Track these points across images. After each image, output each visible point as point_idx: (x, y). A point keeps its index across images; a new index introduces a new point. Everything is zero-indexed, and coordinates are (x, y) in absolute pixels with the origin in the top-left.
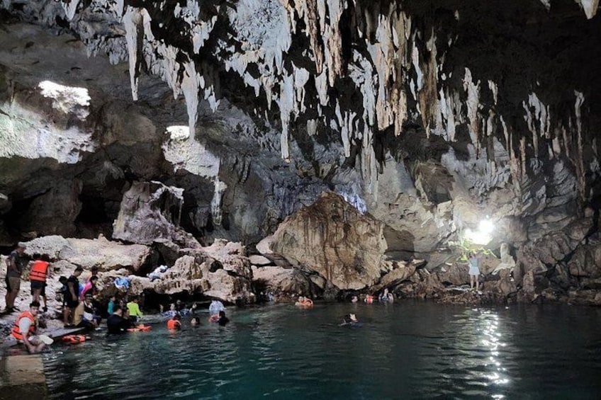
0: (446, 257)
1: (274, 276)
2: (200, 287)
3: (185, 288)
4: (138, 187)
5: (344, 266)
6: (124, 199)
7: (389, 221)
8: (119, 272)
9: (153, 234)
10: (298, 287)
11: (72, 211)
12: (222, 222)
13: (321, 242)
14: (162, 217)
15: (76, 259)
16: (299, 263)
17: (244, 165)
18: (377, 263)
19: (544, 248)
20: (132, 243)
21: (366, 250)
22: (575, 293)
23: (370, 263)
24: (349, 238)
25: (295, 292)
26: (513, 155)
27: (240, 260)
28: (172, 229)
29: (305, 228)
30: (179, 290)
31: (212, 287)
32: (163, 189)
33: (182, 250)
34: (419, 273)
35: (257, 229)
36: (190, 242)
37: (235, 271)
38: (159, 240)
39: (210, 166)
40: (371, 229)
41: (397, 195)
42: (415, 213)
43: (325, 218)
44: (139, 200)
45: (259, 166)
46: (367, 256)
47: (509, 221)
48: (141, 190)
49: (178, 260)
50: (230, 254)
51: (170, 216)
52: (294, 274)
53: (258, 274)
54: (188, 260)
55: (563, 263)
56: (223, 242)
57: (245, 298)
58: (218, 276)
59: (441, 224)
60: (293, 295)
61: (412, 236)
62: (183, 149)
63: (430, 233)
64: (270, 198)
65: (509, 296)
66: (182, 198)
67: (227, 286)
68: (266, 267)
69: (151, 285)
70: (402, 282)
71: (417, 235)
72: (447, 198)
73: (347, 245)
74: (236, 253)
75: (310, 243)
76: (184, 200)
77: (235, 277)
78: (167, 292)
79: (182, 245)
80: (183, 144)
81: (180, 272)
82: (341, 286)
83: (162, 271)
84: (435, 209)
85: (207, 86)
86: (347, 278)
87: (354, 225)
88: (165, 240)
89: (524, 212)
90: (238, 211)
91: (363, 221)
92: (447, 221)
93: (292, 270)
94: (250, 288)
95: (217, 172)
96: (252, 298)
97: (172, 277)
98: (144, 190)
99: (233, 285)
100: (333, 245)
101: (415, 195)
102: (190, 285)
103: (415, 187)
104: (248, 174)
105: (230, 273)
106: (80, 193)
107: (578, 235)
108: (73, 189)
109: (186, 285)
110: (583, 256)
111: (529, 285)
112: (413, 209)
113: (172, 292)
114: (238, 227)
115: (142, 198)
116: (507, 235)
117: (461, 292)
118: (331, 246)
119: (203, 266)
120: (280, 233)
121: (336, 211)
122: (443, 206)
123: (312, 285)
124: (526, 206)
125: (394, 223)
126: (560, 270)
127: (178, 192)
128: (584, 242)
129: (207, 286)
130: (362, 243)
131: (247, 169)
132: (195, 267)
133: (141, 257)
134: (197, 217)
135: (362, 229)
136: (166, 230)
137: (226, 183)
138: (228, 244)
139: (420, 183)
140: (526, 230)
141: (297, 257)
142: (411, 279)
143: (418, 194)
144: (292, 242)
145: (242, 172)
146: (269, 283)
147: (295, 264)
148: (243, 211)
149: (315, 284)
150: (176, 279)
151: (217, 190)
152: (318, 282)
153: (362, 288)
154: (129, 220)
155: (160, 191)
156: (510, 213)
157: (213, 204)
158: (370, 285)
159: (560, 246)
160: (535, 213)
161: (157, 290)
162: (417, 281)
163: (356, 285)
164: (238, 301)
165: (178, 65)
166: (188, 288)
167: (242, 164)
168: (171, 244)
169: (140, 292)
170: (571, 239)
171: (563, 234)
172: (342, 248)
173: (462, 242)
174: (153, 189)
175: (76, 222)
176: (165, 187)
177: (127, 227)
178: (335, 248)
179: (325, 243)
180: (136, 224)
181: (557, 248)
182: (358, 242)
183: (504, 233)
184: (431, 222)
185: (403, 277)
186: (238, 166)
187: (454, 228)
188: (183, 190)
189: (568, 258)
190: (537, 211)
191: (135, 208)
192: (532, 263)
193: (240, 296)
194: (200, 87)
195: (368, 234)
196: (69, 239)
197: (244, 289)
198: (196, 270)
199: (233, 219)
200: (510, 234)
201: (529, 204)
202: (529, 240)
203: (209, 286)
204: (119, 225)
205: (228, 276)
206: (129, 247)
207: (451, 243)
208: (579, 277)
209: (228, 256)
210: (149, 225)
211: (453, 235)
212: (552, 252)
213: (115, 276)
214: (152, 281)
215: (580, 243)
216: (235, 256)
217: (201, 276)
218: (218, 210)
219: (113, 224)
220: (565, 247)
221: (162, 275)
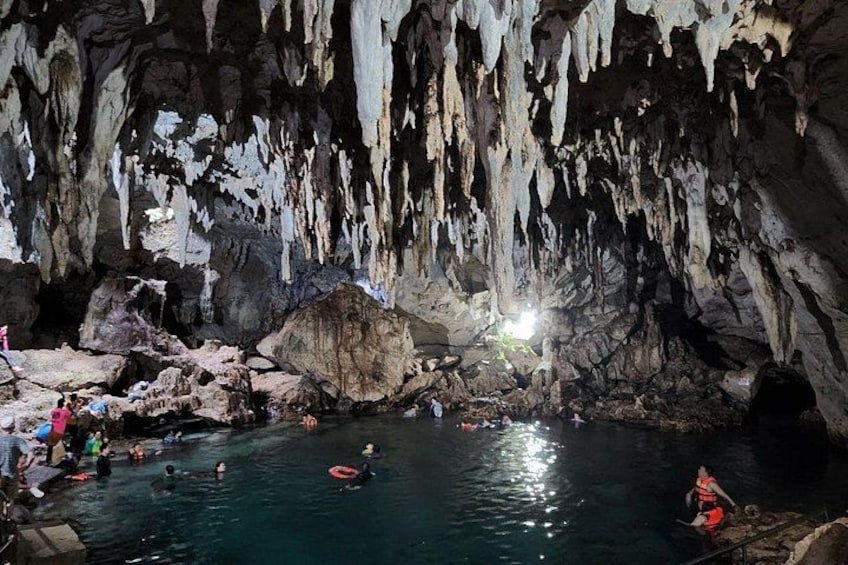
0: (482, 354)
1: (278, 386)
2: (188, 404)
3: (171, 409)
4: (109, 284)
5: (361, 374)
6: (93, 297)
7: (419, 313)
8: (91, 390)
9: (130, 341)
10: (307, 399)
11: (28, 316)
12: (214, 318)
13: (334, 346)
14: (140, 318)
15: (36, 376)
16: (308, 371)
17: (241, 248)
18: (400, 367)
19: (581, 350)
20: (103, 353)
21: (387, 352)
22: (601, 404)
23: (391, 368)
24: (368, 339)
25: (303, 404)
26: (533, 266)
27: (235, 371)
28: (152, 332)
29: (316, 329)
30: (164, 410)
31: (203, 405)
32: (141, 285)
33: (165, 358)
34: (446, 377)
35: (259, 323)
36: (174, 347)
37: (230, 385)
38: (137, 349)
39: (199, 252)
40: (394, 328)
41: (426, 286)
42: (448, 305)
43: (339, 317)
44: (111, 300)
45: (260, 249)
46: (388, 361)
47: (552, 314)
48: (114, 288)
49: (161, 373)
50: (223, 363)
51: (149, 317)
52: (302, 383)
53: (259, 383)
54: (173, 372)
55: (601, 366)
56: (216, 343)
57: (242, 417)
58: (211, 391)
59: (478, 316)
60: (300, 409)
61: (445, 328)
62: (165, 233)
63: (466, 326)
64: (275, 285)
65: (535, 408)
66: (164, 294)
67: (221, 403)
68: (268, 374)
69: (132, 407)
70: (426, 390)
71: (451, 327)
72: (484, 287)
73: (365, 349)
74: (231, 360)
75: (321, 347)
76: (167, 296)
77: (230, 391)
78: (149, 414)
79: (165, 351)
80: (165, 226)
81: (165, 387)
82: (356, 398)
83: (143, 388)
84: (469, 300)
85: (199, 209)
86: (363, 389)
87: (375, 323)
88: (144, 348)
89: (569, 304)
90: (234, 303)
91: (384, 318)
92: (485, 312)
93: (300, 378)
94: (248, 405)
95: (208, 259)
96: (250, 416)
97: (155, 395)
98: (118, 288)
99: (227, 402)
100: (349, 349)
101: (447, 285)
102: (177, 404)
103: (446, 276)
104: (247, 258)
105: (224, 387)
106: (37, 293)
107: (620, 334)
108: (28, 289)
109: (172, 405)
110: (623, 358)
111: (556, 396)
112: (445, 299)
113: (155, 414)
114: (235, 323)
115: (115, 298)
116: (550, 328)
117: (487, 403)
118: (346, 351)
119: (191, 379)
120: (285, 335)
121: (353, 308)
122: (478, 297)
123: (324, 395)
124: (571, 298)
125: (424, 314)
126: (596, 375)
127: (160, 286)
128: (625, 342)
129: (196, 404)
130: (383, 344)
131: (245, 251)
132: (182, 380)
133: (116, 370)
134: (182, 311)
135: (384, 328)
136: (145, 335)
137: (218, 272)
138: (222, 348)
139: (452, 272)
140: (572, 323)
141: (306, 363)
142: (437, 385)
143: (451, 283)
144: (299, 346)
145: (239, 258)
146: (272, 394)
147: (304, 372)
148: (239, 304)
149: (327, 394)
150: (160, 398)
151: (207, 280)
152: (331, 392)
153: (380, 398)
154: (100, 325)
155: (137, 288)
156: (553, 305)
157: (203, 297)
158: (389, 395)
159: (598, 348)
160: (581, 304)
161: (139, 413)
162: (444, 388)
163: (374, 396)
164: (234, 421)
165: (168, 187)
166: (175, 408)
167: (238, 247)
168: (152, 353)
169: (119, 416)
170: (611, 339)
171: (603, 334)
172: (359, 351)
173: (502, 336)
174: (129, 285)
175: (32, 330)
176: (143, 282)
177: (97, 334)
178: (351, 352)
179: (339, 346)
180: (108, 329)
181: (594, 350)
182: (378, 344)
183: (547, 327)
184: (466, 314)
185: (427, 384)
186: (234, 250)
187: (492, 321)
188: (165, 282)
189: (606, 361)
190: (584, 301)
191: (106, 311)
192: (565, 368)
193: (237, 414)
194: (191, 211)
195: (391, 334)
196: (26, 352)
197: (241, 406)
198: (183, 385)
199: (228, 314)
200: (554, 328)
201: (573, 296)
202: (575, 334)
203: (199, 403)
204: (87, 330)
205: (222, 391)
206: (101, 358)
207: (488, 338)
208: (617, 382)
209: (222, 365)
210: (124, 329)
211: (491, 328)
212: (589, 355)
213: (86, 396)
214: (132, 402)
215: (621, 343)
216: (230, 364)
217: (188, 392)
218: (209, 305)
219: (80, 330)
220: (604, 348)
221: (144, 394)
